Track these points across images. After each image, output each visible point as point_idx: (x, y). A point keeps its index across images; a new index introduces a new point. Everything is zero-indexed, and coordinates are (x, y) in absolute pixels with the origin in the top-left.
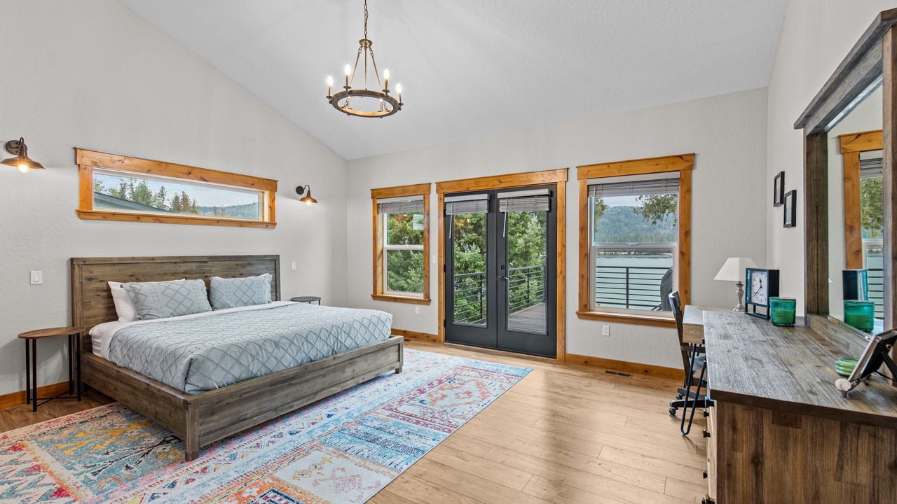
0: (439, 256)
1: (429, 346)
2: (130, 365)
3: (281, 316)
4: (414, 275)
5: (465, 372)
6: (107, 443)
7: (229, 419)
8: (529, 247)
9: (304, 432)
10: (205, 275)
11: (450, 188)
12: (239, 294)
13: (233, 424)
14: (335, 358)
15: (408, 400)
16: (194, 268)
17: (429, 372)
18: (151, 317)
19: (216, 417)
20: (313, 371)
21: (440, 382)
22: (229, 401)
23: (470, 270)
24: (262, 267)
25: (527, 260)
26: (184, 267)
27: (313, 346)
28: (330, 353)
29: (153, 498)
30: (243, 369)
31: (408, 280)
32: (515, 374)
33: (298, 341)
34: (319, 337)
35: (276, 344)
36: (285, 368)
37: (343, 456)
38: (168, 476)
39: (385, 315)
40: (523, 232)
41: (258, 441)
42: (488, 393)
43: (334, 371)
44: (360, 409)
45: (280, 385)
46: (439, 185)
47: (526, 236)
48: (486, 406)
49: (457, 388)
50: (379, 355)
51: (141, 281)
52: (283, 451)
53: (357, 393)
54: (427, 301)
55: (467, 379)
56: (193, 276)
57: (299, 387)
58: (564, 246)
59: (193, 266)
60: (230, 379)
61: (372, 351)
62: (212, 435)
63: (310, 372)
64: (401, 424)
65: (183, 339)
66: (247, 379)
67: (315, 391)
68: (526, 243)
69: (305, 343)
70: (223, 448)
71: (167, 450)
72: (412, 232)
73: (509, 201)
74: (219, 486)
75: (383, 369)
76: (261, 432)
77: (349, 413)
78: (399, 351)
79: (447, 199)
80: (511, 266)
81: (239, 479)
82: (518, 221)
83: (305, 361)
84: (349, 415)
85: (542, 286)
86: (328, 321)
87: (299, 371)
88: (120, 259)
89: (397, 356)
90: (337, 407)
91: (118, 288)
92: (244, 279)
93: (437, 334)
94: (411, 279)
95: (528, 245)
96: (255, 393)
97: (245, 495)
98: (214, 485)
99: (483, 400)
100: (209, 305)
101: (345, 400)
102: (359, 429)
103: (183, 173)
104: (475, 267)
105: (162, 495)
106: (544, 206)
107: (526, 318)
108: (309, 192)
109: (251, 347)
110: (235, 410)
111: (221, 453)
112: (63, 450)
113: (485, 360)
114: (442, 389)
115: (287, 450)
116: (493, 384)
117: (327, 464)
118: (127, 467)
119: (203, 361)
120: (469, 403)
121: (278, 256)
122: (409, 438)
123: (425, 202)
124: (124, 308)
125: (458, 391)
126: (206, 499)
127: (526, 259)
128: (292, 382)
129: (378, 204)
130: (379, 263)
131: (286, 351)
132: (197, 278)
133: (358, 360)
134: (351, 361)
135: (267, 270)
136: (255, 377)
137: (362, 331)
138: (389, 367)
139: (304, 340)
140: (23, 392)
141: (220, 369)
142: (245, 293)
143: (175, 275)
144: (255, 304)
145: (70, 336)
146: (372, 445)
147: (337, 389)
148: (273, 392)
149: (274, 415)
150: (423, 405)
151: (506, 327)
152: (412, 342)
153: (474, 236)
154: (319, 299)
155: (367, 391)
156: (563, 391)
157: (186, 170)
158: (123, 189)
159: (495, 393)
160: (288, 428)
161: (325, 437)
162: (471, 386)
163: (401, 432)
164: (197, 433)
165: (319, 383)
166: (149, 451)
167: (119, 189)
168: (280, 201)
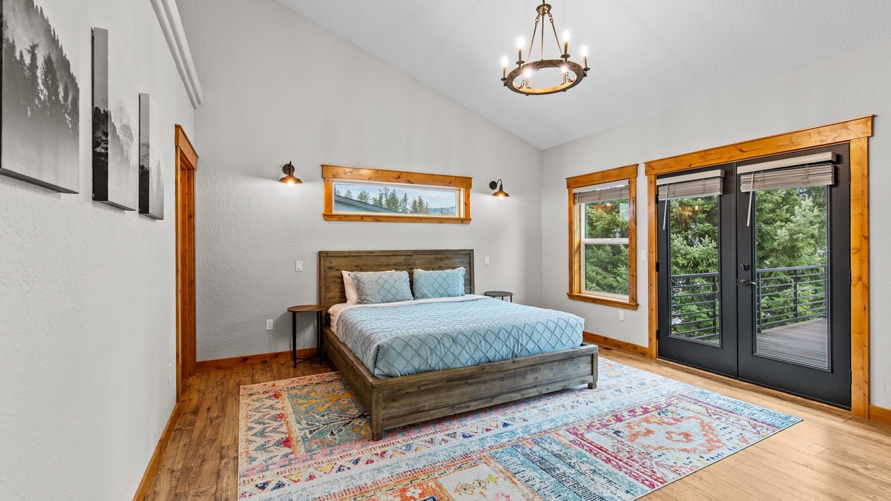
0: (650, 252)
1: (636, 360)
2: (346, 343)
3: (468, 310)
4: (625, 272)
5: (683, 404)
6: (327, 406)
7: (409, 408)
8: (796, 240)
9: (476, 437)
10: (410, 267)
11: (664, 167)
12: (436, 285)
13: (413, 413)
14: (514, 362)
15: (599, 426)
16: (402, 261)
17: (631, 394)
18: (367, 302)
19: (397, 404)
20: (490, 373)
21: (646, 411)
22: (408, 391)
23: (700, 268)
24: (457, 260)
25: (794, 258)
26: (394, 260)
27: (491, 346)
28: (510, 355)
29: (339, 470)
30: (422, 361)
31: (618, 278)
32: (768, 421)
33: (476, 339)
34: (497, 337)
35: (453, 339)
36: (462, 365)
37: (511, 479)
38: (356, 450)
39: (574, 319)
40: (787, 220)
41: (433, 436)
42: (719, 441)
43: (514, 376)
44: (540, 425)
45: (457, 383)
46: (649, 165)
47: (792, 225)
48: (713, 461)
49: (670, 424)
50: (567, 365)
51: (364, 271)
52: (453, 455)
53: (540, 404)
54: (634, 305)
55: (686, 414)
56: (401, 267)
57: (475, 388)
58: (867, 238)
59: (401, 259)
60: (410, 369)
61: (557, 358)
62: (393, 421)
63: (487, 373)
64: (586, 456)
65: (379, 325)
66: (426, 372)
67: (493, 393)
68: (791, 235)
69: (483, 342)
70: (403, 435)
71: (362, 425)
72: (623, 223)
73: (758, 175)
74: (390, 476)
75: (571, 381)
76: (438, 427)
77: (527, 426)
78: (592, 362)
79: (659, 182)
80: (766, 265)
81: (408, 474)
82: (778, 205)
83: (483, 360)
84: (526, 429)
85: (821, 294)
86: (508, 320)
87: (475, 370)
88: (349, 252)
89: (589, 369)
90: (515, 416)
91: (347, 276)
92: (440, 271)
93: (647, 346)
94: (621, 277)
95: (795, 237)
96: (432, 386)
97: (409, 494)
98: (386, 474)
99: (709, 450)
100: (411, 295)
101: (525, 409)
102: (534, 449)
103: (394, 178)
104: (709, 265)
105: (346, 469)
106: (825, 178)
107: (791, 338)
108: (501, 186)
109: (430, 340)
110: (414, 400)
111: (401, 440)
112: (299, 405)
113: (717, 392)
114: (647, 421)
115: (457, 454)
116: (728, 430)
117: (492, 484)
118: (332, 433)
119: (388, 349)
120: (685, 450)
121: (473, 250)
122: (593, 480)
123: (631, 188)
124: (351, 293)
125: (671, 428)
126: (377, 487)
127: (792, 256)
128: (468, 381)
129: (575, 194)
130: (576, 258)
131: (464, 348)
132: (402, 270)
133: (542, 367)
134: (534, 366)
135: (462, 264)
136: (433, 370)
137: (547, 335)
138: (579, 380)
139: (481, 338)
140: (291, 351)
141: (402, 358)
142: (441, 285)
143: (388, 267)
144: (449, 296)
145: (318, 312)
146: (546, 476)
147: (517, 396)
148: (450, 388)
149: (449, 412)
150: (618, 438)
151: (753, 349)
152: (614, 351)
153: (707, 226)
154: (511, 295)
155: (552, 404)
156: (867, 469)
157: (396, 175)
158: (381, 198)
159: (730, 445)
160: (462, 428)
161: (496, 450)
162: (691, 426)
163: (585, 467)
164: (381, 417)
165: (497, 387)
166: (350, 422)
167: (378, 198)
168: (474, 197)
